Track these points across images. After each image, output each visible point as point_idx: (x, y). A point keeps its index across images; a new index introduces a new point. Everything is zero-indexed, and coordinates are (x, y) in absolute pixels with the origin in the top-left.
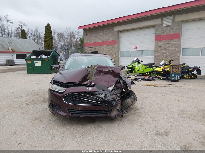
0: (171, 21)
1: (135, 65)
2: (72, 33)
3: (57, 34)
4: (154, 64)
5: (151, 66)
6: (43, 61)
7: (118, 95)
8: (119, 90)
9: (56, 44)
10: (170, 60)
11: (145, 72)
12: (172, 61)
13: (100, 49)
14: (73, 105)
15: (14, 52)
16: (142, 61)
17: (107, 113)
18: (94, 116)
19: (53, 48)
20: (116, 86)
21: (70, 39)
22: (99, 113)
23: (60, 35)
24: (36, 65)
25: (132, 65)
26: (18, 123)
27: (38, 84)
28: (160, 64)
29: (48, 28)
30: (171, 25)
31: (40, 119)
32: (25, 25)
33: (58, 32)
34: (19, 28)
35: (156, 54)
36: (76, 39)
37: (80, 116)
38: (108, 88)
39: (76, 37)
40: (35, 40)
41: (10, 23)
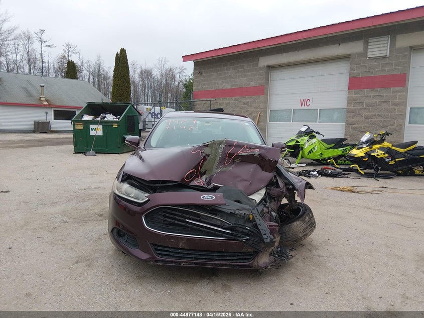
0: (387, 46)
1: (304, 140)
2: (171, 70)
3: (138, 71)
4: (345, 140)
5: (338, 143)
6: (106, 125)
7: (273, 214)
8: (275, 201)
9: (136, 92)
10: (384, 132)
11: (324, 157)
12: (387, 134)
13: (227, 104)
14: (167, 236)
15: (50, 106)
16: (319, 134)
17: (246, 259)
18: (215, 265)
19: (130, 100)
20: (268, 191)
21: (164, 81)
22: (228, 258)
23: (146, 74)
24: (92, 133)
25: (297, 142)
26: (39, 268)
27: (93, 174)
28: (361, 140)
29: (121, 59)
30: (385, 55)
31: (89, 260)
32: (76, 51)
33: (143, 67)
34: (64, 57)
35: (349, 117)
36: (177, 84)
37: (182, 262)
38: (250, 197)
39: (177, 79)
40: (94, 83)
41: (47, 46)
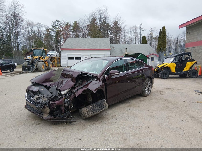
29: (163, 31)
32: (155, 30)
34: (151, 34)
41: (143, 30)
